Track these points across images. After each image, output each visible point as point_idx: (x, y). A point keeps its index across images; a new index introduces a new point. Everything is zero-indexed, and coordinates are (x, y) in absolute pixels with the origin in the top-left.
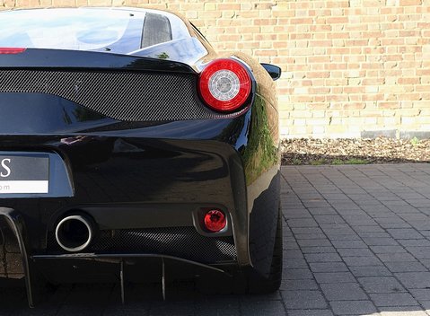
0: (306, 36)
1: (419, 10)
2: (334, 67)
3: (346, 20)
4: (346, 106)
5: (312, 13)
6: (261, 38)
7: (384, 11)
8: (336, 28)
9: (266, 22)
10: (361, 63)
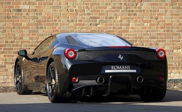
1: (157, 28)
3: (128, 31)
5: (114, 28)
7: (143, 28)
8: (124, 35)
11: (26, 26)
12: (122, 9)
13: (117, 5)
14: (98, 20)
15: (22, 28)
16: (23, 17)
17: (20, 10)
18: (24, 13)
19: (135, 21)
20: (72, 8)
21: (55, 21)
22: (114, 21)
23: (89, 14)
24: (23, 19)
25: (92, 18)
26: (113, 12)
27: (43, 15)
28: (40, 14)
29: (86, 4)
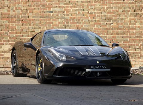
0: (122, 34)
2: (131, 45)
3: (135, 29)
4: (135, 58)
5: (124, 27)
6: (107, 34)
8: (132, 32)
9: (109, 29)
10: (139, 44)
11: (56, 24)
12: (131, 12)
13: (127, 9)
14: (112, 20)
15: (53, 25)
16: (55, 17)
17: (52, 12)
18: (55, 14)
19: (141, 22)
20: (92, 10)
21: (79, 20)
22: (125, 21)
23: (105, 16)
24: (54, 18)
25: (107, 18)
26: (124, 14)
27: (69, 16)
28: (68, 15)
29: (103, 8)
